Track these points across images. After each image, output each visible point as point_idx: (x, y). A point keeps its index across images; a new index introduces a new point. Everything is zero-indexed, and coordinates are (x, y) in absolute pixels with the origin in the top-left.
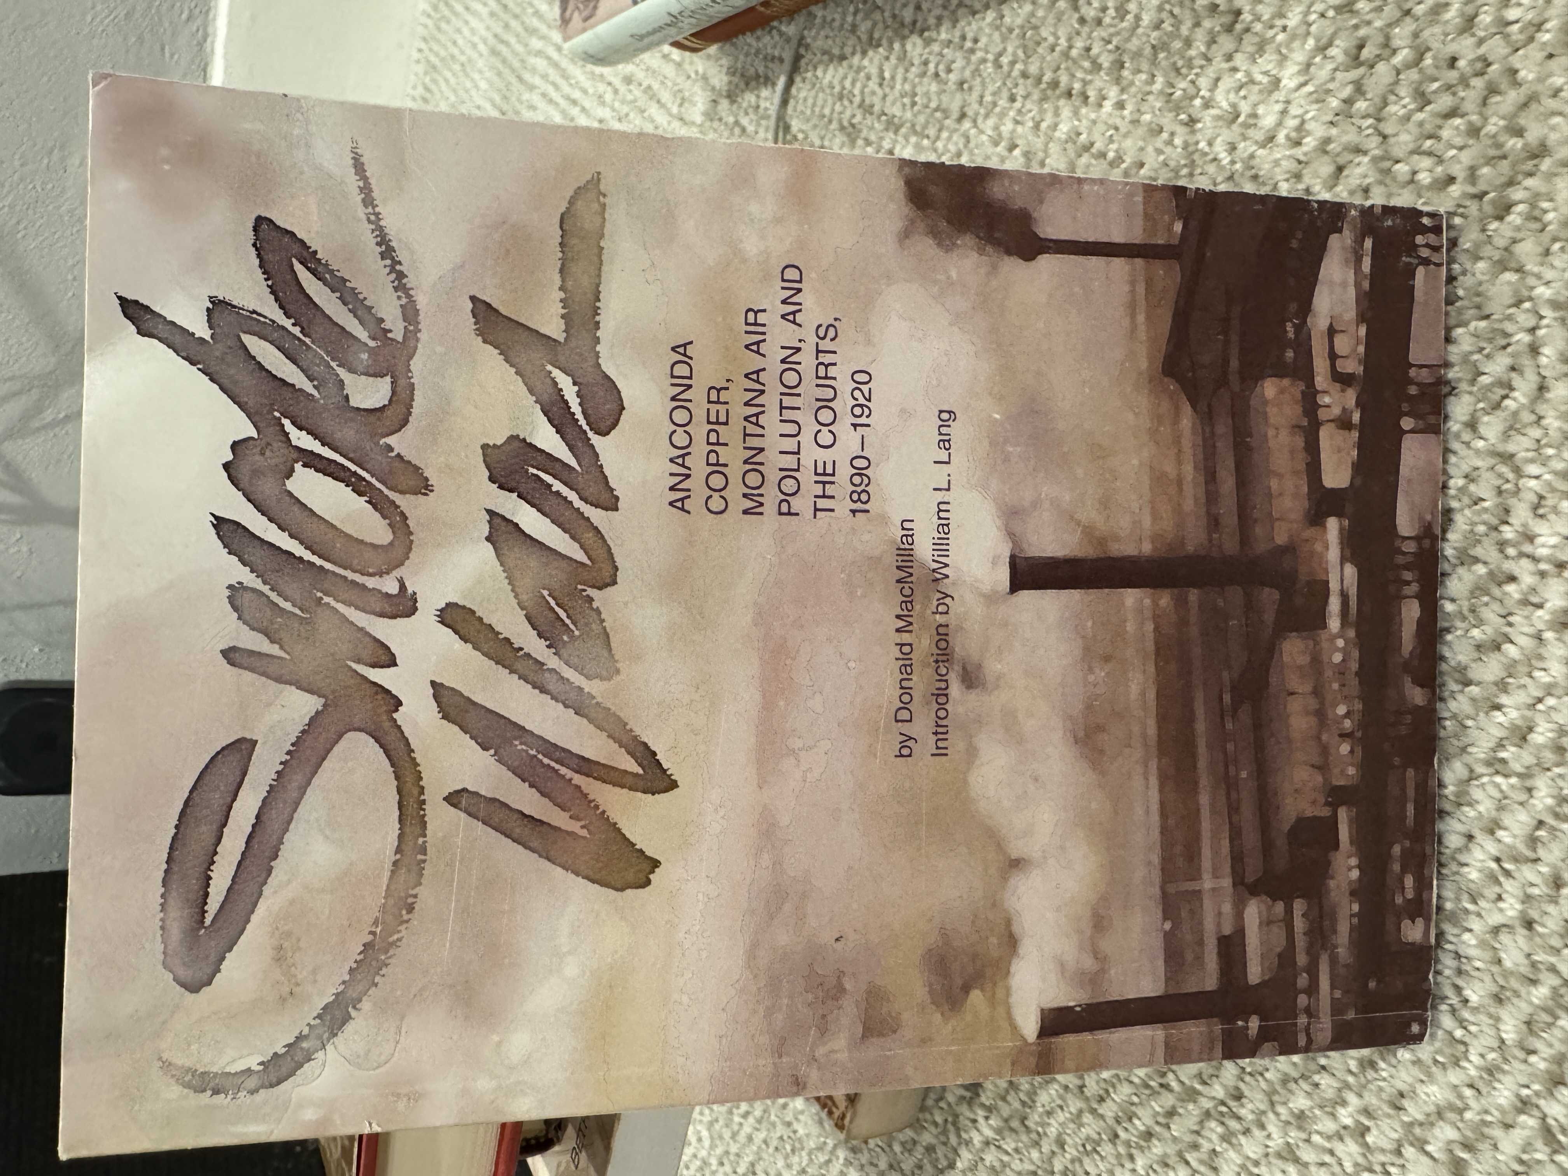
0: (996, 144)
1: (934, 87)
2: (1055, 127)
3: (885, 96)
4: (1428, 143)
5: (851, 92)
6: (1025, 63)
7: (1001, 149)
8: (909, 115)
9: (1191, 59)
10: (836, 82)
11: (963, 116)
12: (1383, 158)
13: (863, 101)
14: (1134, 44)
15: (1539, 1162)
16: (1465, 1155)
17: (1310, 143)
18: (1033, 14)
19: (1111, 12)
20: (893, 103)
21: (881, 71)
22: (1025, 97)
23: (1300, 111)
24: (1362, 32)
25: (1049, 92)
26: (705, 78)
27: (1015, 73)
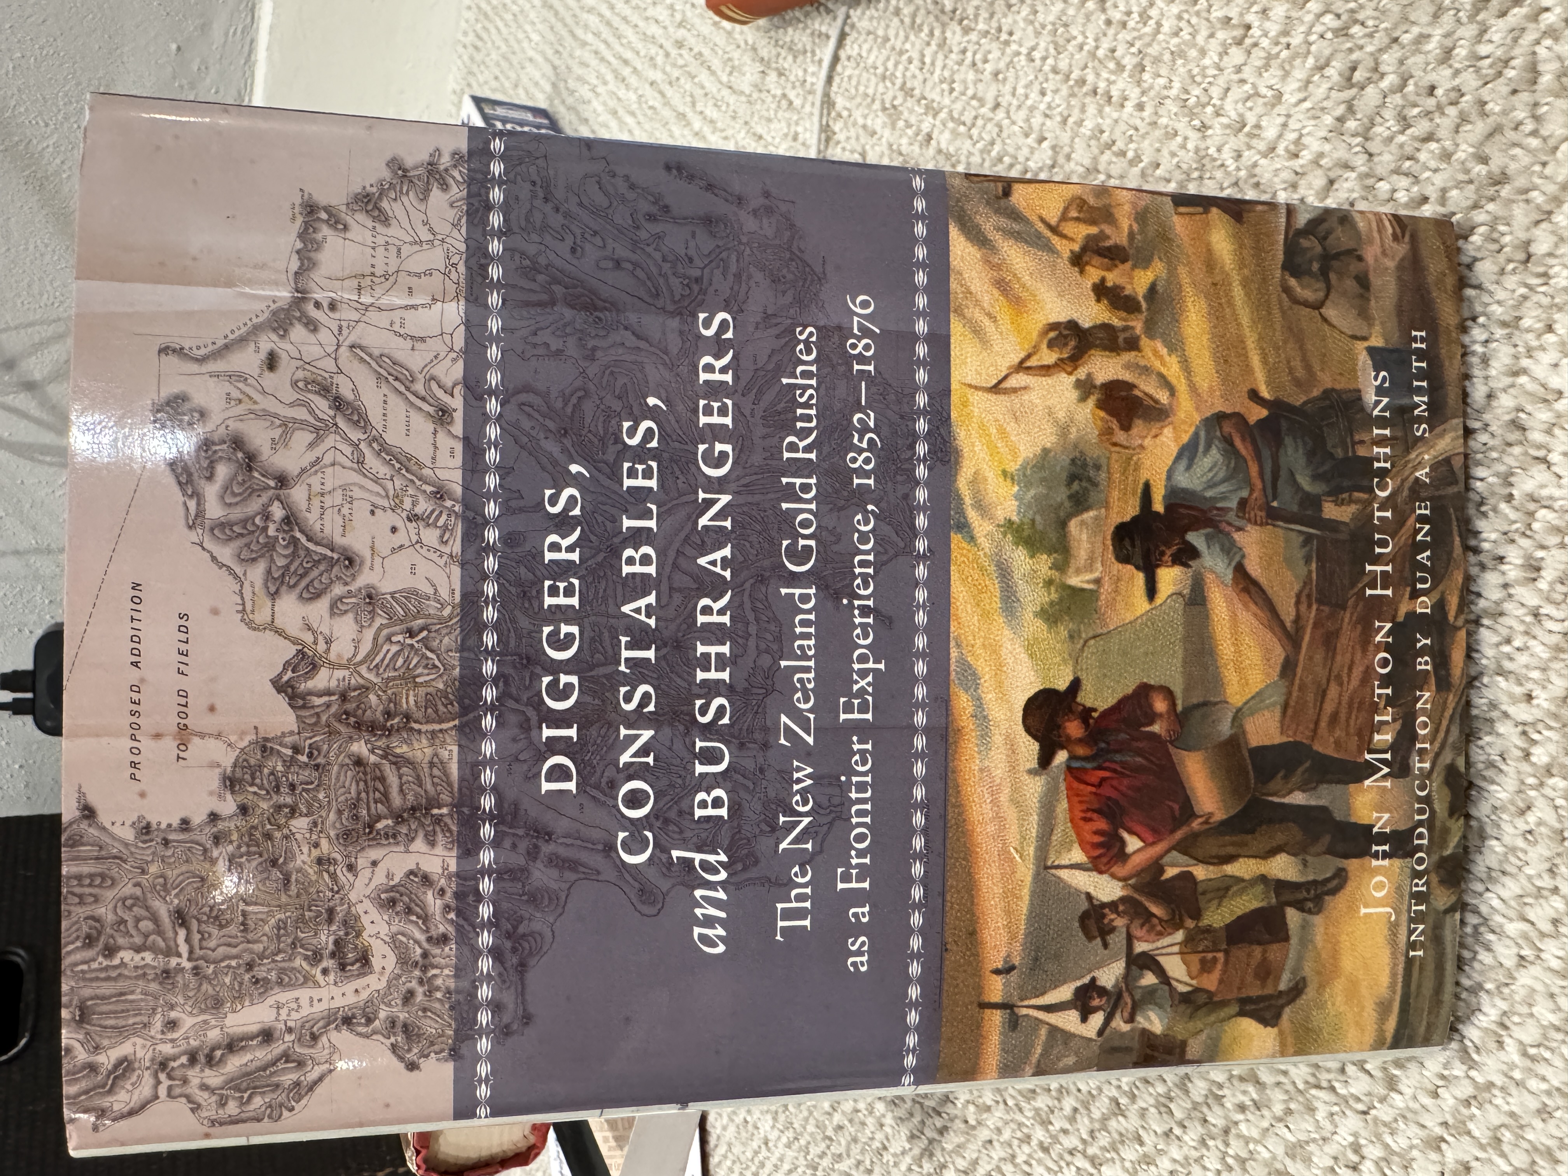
0: (1027, 135)
1: (971, 76)
2: (1080, 123)
3: (925, 81)
4: (1408, 164)
5: (893, 74)
6: (1056, 58)
7: (1031, 141)
8: (947, 101)
9: (1205, 68)
10: (879, 64)
11: (997, 105)
12: (1367, 175)
13: (904, 83)
14: (1153, 50)
15: (1457, 1077)
16: (1396, 1072)
17: (1306, 155)
18: (1063, 12)
19: (1135, 16)
20: (933, 88)
21: (923, 56)
22: (1056, 91)
23: (1298, 126)
24: (1354, 56)
25: (1076, 89)
26: (754, 49)
27: (1046, 68)
